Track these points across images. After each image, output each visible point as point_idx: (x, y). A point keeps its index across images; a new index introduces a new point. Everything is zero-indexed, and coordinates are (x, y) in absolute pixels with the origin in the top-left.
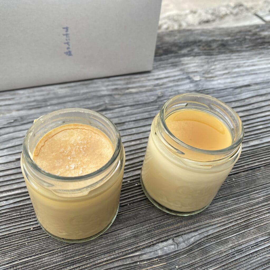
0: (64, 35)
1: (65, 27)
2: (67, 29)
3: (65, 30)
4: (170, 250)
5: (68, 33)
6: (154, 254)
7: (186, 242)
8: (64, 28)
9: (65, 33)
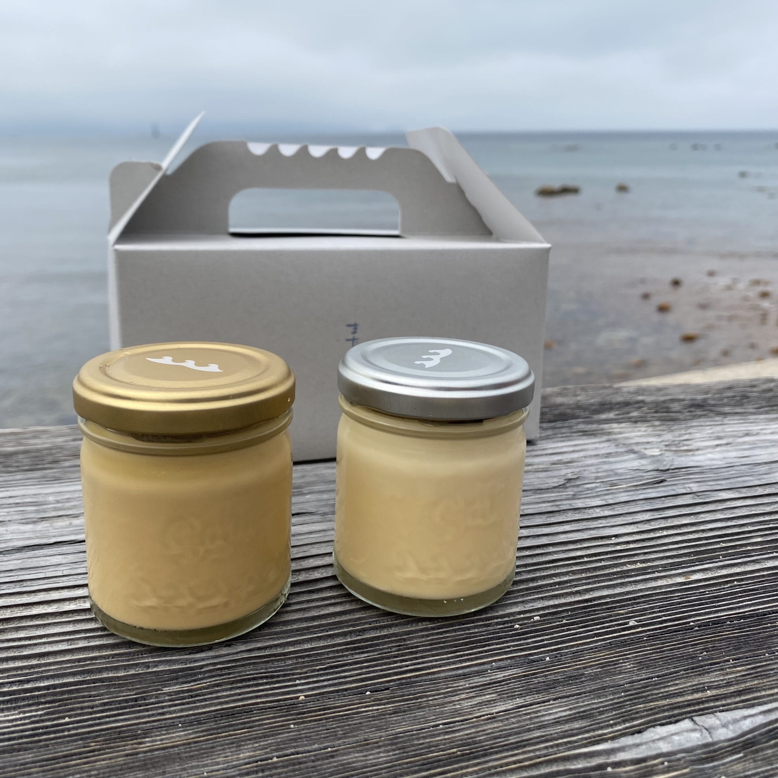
0: (348, 340)
1: (352, 322)
2: (355, 326)
3: (351, 329)
4: (690, 741)
5: (356, 336)
6: (647, 748)
7: (731, 727)
8: (349, 326)
9: (351, 337)
